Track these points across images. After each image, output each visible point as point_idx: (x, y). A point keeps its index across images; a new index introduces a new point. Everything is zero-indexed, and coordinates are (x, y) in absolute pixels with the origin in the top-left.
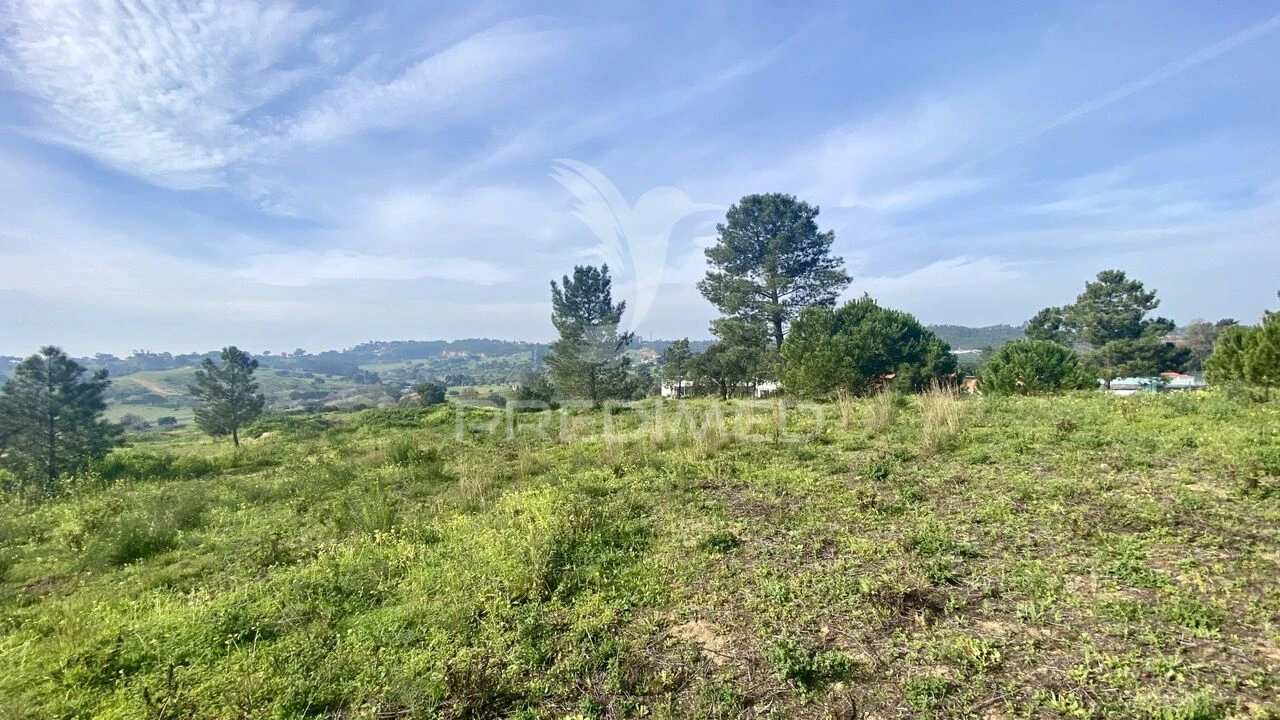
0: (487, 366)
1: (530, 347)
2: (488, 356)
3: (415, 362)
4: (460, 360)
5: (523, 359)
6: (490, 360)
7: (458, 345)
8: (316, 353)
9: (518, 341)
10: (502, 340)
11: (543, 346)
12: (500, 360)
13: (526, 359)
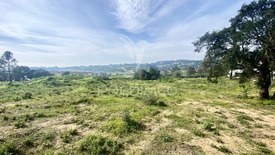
0: (182, 66)
1: (194, 61)
2: (184, 64)
3: (167, 65)
4: (177, 65)
5: (192, 64)
6: (183, 65)
7: (177, 61)
8: (150, 63)
9: (192, 60)
10: (187, 60)
11: (199, 61)
12: (186, 64)
13: (193, 64)
